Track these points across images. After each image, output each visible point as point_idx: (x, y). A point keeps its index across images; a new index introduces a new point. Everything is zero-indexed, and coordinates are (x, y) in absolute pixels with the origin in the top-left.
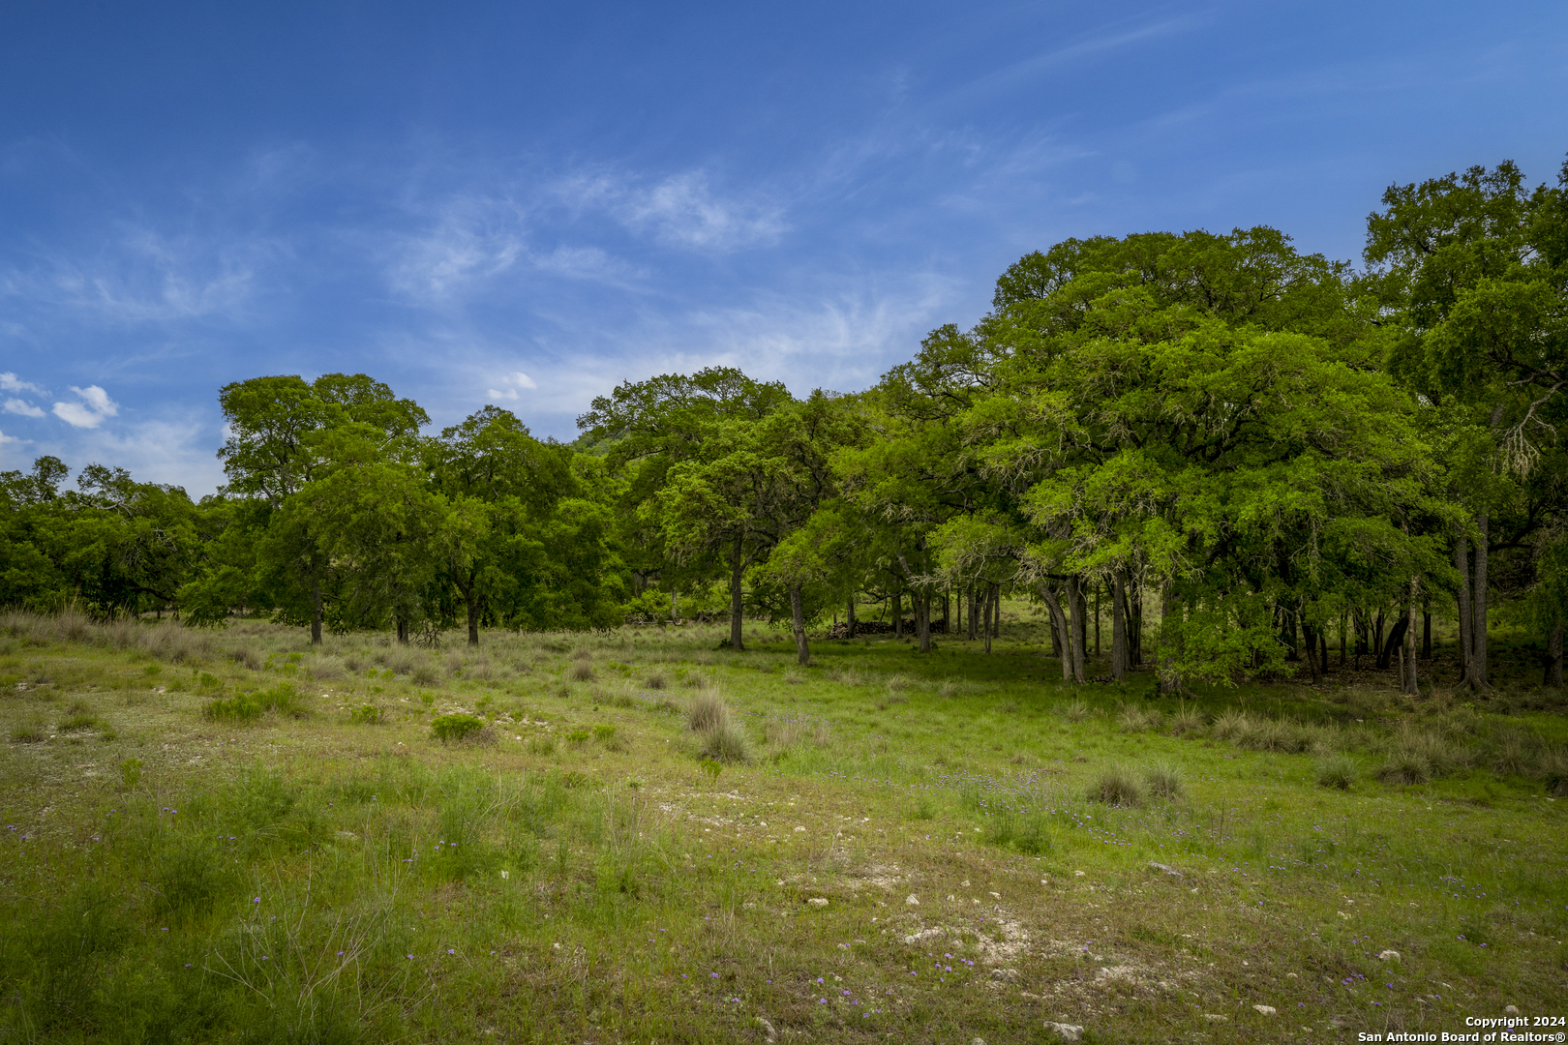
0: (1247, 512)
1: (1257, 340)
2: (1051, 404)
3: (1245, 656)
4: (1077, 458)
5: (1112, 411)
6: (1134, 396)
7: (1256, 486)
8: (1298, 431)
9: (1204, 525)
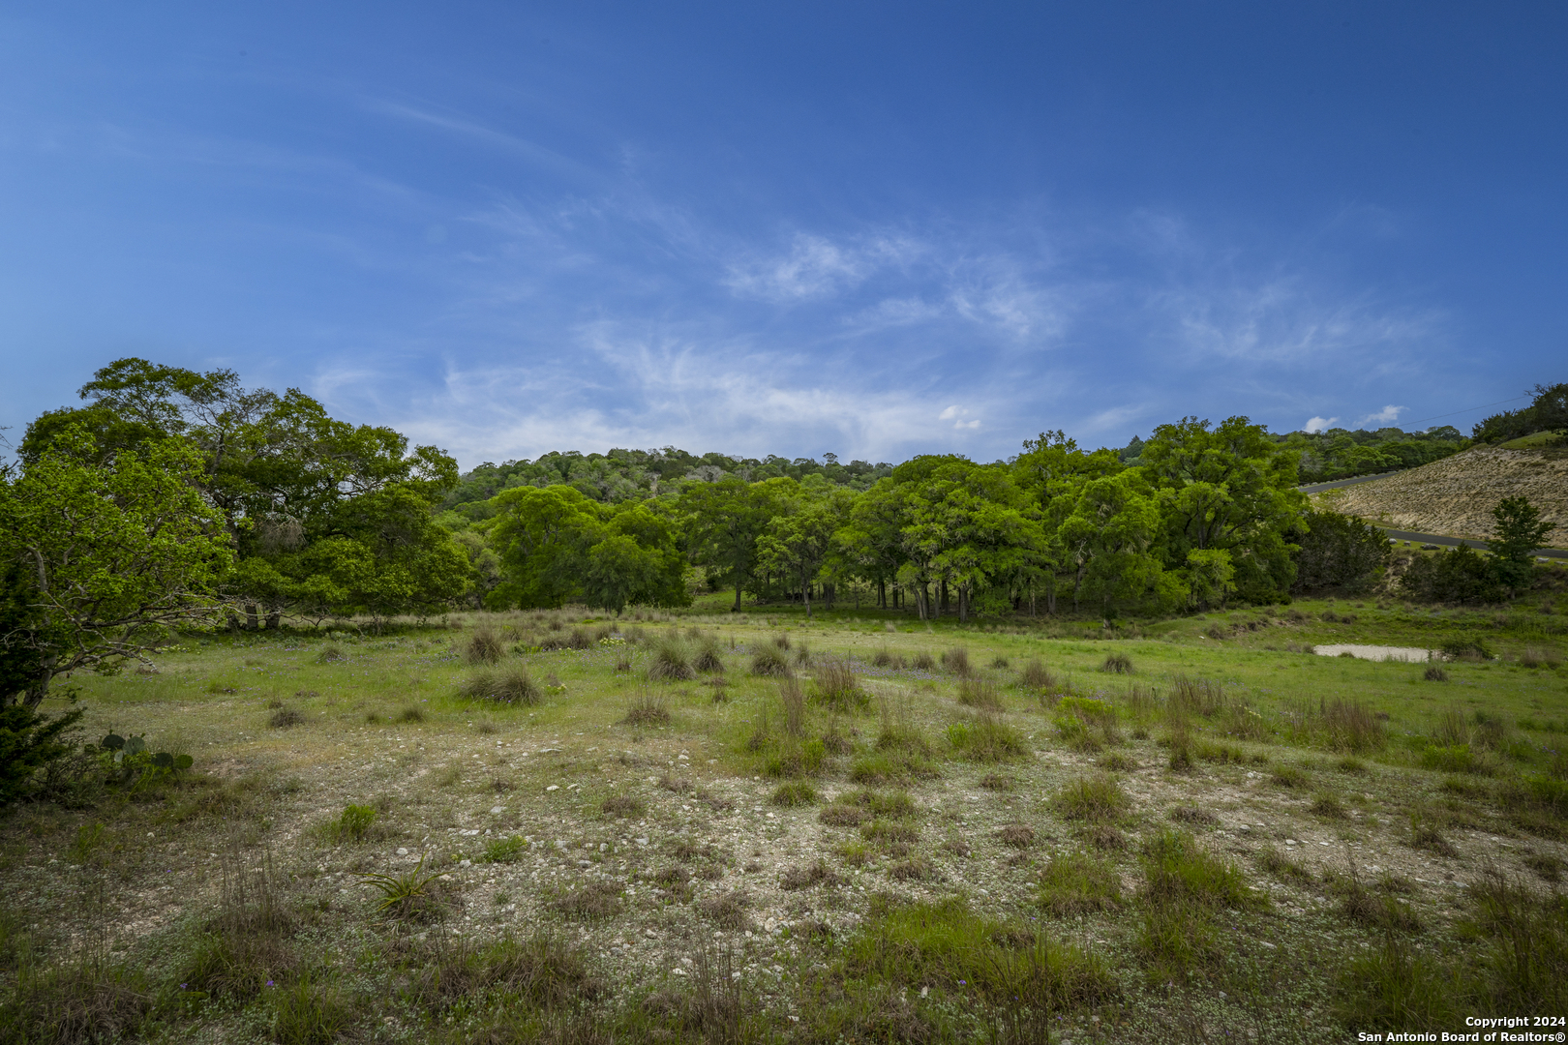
0: (1004, 566)
1: (1004, 512)
2: (940, 529)
3: (1003, 609)
4: (947, 547)
5: (959, 532)
6: (967, 528)
7: (1004, 557)
8: (1015, 541)
9: (991, 570)
